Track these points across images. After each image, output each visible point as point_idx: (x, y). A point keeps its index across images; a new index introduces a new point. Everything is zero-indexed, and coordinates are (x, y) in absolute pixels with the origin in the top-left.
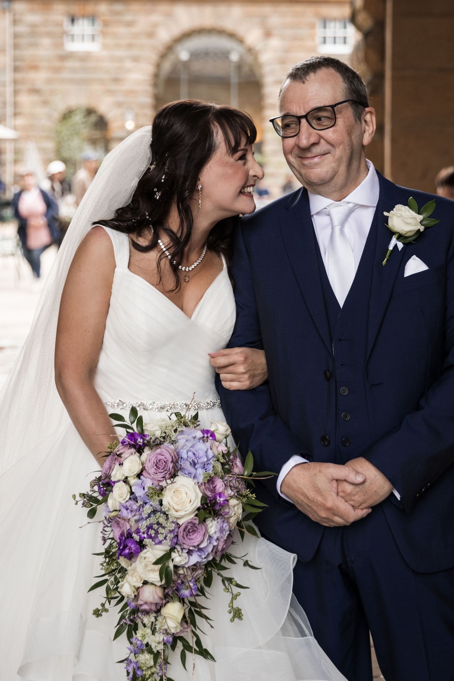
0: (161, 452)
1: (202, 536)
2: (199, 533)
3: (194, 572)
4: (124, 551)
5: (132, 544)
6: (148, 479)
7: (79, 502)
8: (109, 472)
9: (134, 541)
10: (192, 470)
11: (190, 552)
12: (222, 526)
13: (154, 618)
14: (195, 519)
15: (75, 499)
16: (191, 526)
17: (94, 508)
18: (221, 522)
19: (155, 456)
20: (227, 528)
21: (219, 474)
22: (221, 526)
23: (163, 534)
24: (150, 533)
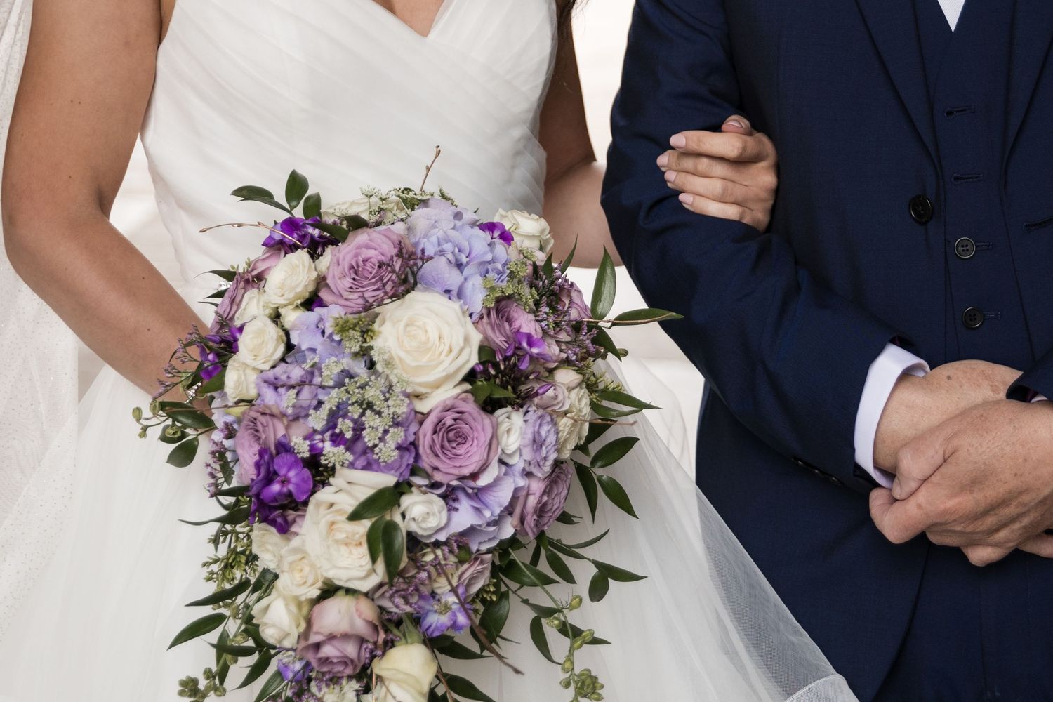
0: (370, 240)
1: (484, 448)
2: (475, 441)
3: (466, 566)
4: (269, 487)
5: (289, 470)
6: (334, 305)
7: (149, 428)
8: (229, 312)
9: (296, 457)
10: (453, 278)
11: (449, 496)
12: (539, 432)
13: (354, 693)
14: (465, 400)
15: (138, 420)
16: (455, 420)
17: (191, 440)
18: (534, 418)
19: (354, 251)
20: (552, 439)
21: (526, 299)
22: (536, 430)
23: (377, 429)
24: (341, 429)
